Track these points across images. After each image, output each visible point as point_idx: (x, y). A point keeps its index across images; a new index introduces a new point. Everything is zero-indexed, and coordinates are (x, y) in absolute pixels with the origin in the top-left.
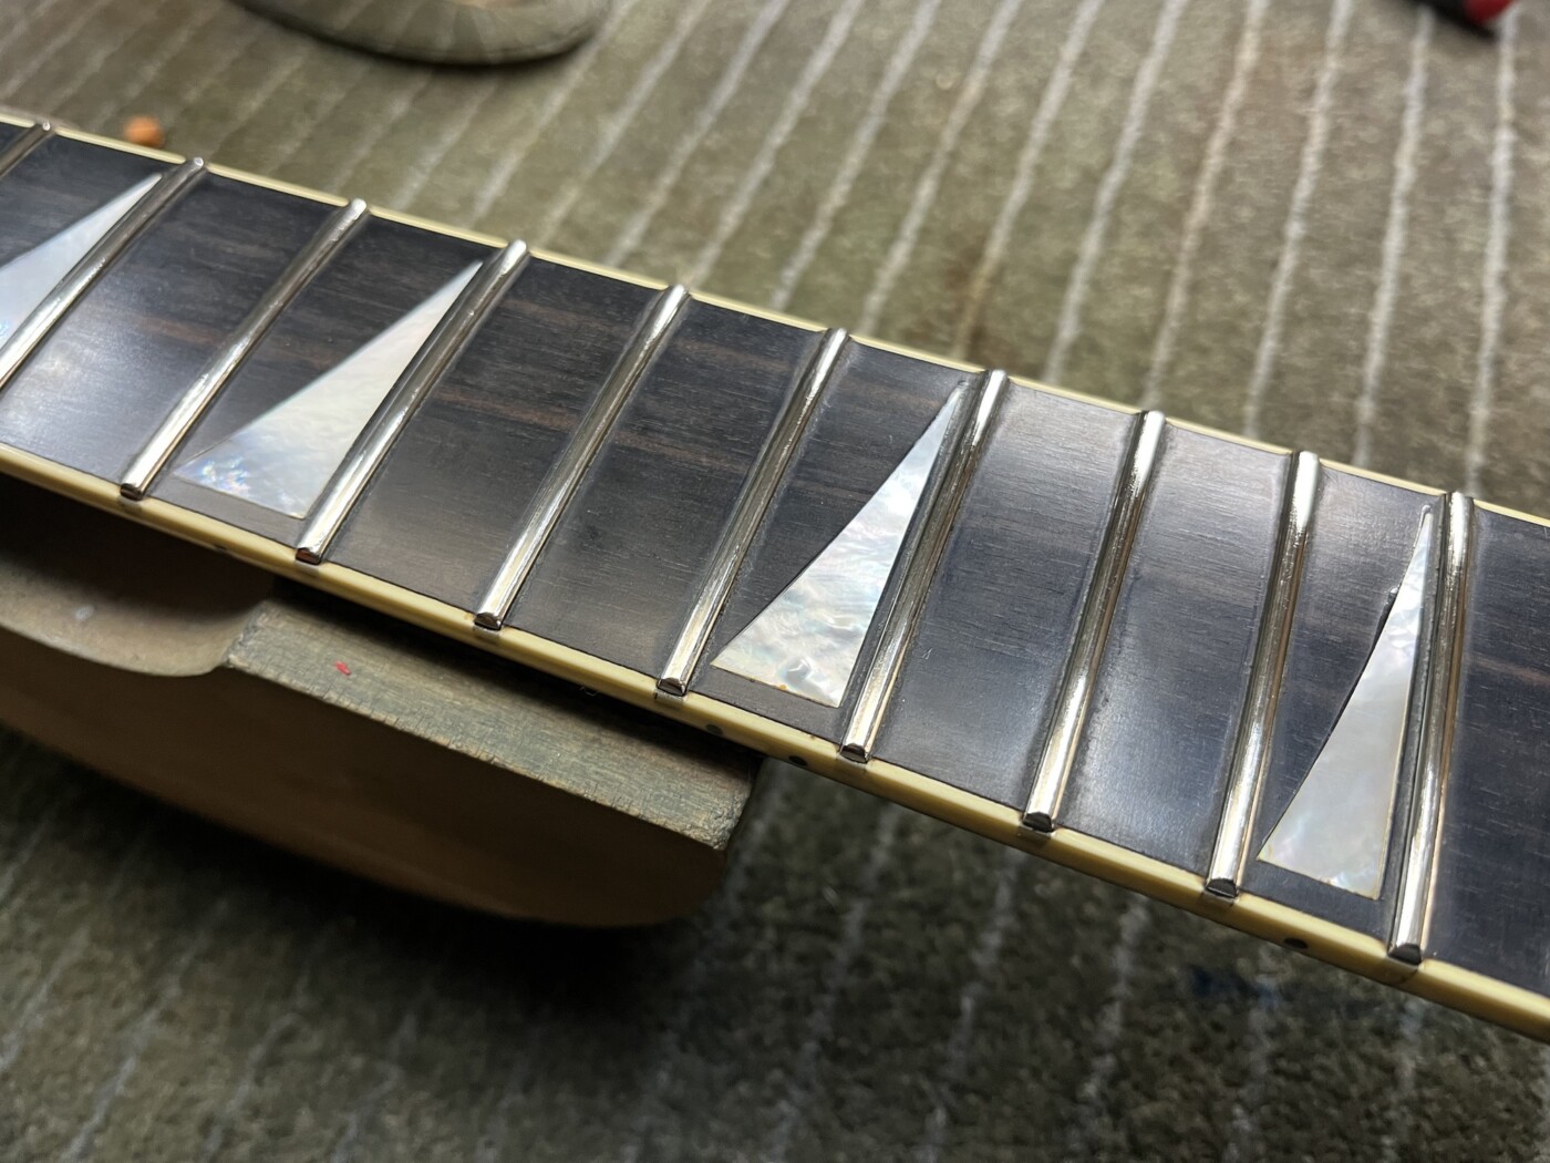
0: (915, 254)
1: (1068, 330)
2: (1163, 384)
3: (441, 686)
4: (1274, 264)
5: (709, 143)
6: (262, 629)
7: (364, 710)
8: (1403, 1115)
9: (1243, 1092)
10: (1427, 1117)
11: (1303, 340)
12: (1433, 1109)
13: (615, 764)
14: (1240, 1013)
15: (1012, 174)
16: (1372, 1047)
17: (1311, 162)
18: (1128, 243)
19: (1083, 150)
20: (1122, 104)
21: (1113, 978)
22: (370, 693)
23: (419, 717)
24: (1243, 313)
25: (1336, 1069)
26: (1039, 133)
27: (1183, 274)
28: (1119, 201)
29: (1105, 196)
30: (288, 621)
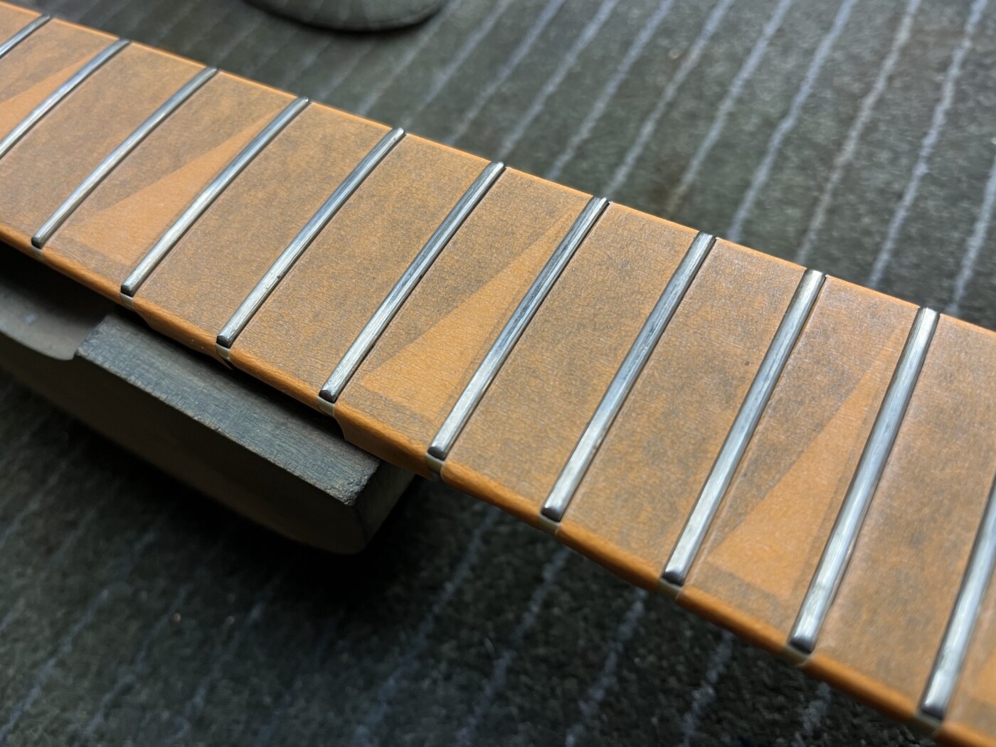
0: (631, 177)
4: (900, 196)
5: (504, 90)
11: (910, 258)
15: (711, 119)
18: (786, 175)
19: (767, 101)
20: (803, 67)
24: (867, 232)
26: (736, 89)
27: (826, 199)
28: (787, 141)
29: (777, 139)
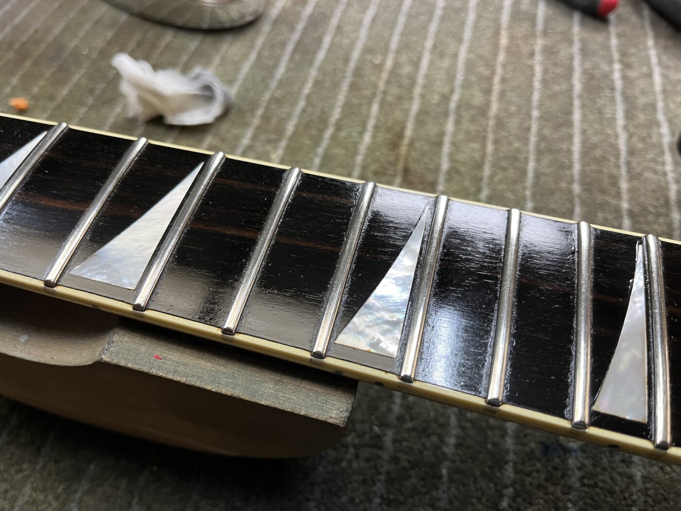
0: (374, 137)
1: (445, 165)
2: (489, 185)
3: (205, 361)
4: (528, 129)
6: (117, 342)
7: (170, 376)
8: (639, 497)
9: (570, 497)
10: (650, 496)
11: (545, 161)
12: (651, 492)
13: (291, 391)
14: (564, 461)
15: (411, 99)
16: (622, 468)
17: (537, 85)
18: (465, 124)
19: (440, 86)
20: (454, 65)
21: (507, 452)
22: (172, 368)
23: (196, 377)
24: (519, 151)
25: (609, 481)
26: (420, 81)
27: (491, 136)
28: (459, 107)
29: (453, 105)
30: (128, 337)
